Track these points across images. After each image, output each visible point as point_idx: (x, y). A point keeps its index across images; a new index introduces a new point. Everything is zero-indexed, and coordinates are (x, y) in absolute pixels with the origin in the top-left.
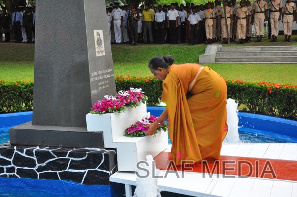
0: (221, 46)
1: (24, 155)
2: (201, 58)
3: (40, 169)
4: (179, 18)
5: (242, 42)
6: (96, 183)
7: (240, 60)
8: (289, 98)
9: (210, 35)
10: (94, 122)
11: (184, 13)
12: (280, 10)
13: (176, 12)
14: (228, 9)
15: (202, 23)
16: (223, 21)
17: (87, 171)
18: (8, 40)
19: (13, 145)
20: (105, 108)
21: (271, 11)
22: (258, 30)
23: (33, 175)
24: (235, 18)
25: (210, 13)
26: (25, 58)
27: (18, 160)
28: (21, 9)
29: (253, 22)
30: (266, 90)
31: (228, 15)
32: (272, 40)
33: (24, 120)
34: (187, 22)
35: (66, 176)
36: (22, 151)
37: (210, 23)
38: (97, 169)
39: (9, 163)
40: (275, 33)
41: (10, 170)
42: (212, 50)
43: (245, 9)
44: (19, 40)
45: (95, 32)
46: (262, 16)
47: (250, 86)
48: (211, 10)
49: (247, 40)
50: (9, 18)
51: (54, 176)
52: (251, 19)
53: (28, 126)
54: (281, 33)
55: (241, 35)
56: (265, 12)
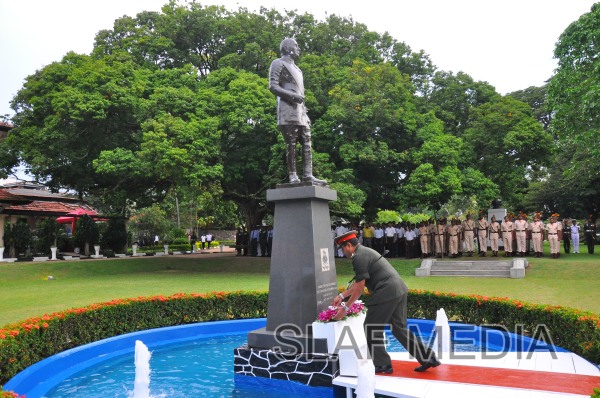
0: (435, 260)
1: (259, 356)
2: (418, 271)
3: (272, 370)
4: (396, 235)
5: (455, 256)
6: (320, 385)
7: (453, 273)
8: (497, 310)
9: (425, 250)
10: (319, 329)
11: (400, 231)
12: (487, 229)
13: (393, 229)
14: (441, 227)
15: (417, 240)
16: (436, 238)
17: (312, 373)
18: (245, 254)
19: (250, 347)
20: (330, 318)
21: (478, 229)
22: (469, 245)
23: (265, 374)
24: (447, 235)
25: (424, 230)
26: (262, 270)
27: (254, 360)
28: (259, 228)
29: (463, 238)
30: (476, 303)
31: (441, 232)
32: (482, 255)
33: (259, 325)
34: (404, 239)
35: (294, 377)
36: (257, 353)
37: (424, 239)
38: (321, 372)
39: (247, 363)
40: (484, 249)
41: (248, 369)
42: (427, 263)
43: (455, 227)
44: (254, 254)
45: (322, 250)
46: (471, 234)
47: (461, 299)
48: (425, 228)
49: (459, 255)
50: (248, 235)
51: (284, 377)
52: (461, 236)
53: (263, 331)
54: (489, 248)
55: (454, 250)
56: (474, 230)
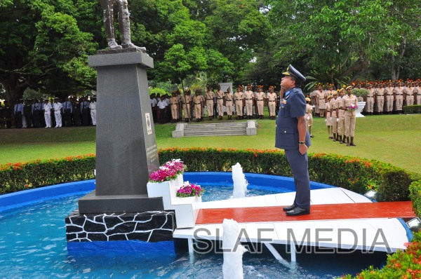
1: (94, 221)
2: (174, 134)
3: (109, 233)
5: (199, 121)
7: (202, 134)
9: (175, 116)
12: (223, 98)
14: (187, 97)
15: (169, 108)
16: (184, 106)
19: (82, 214)
21: (217, 98)
22: (210, 111)
23: (103, 238)
24: (192, 104)
25: (175, 100)
27: (89, 226)
29: (204, 106)
31: (188, 102)
36: (92, 219)
37: (174, 107)
39: (81, 229)
40: (221, 114)
42: (181, 127)
43: (199, 97)
46: (212, 102)
48: (175, 98)
55: (198, 116)
56: (214, 99)
